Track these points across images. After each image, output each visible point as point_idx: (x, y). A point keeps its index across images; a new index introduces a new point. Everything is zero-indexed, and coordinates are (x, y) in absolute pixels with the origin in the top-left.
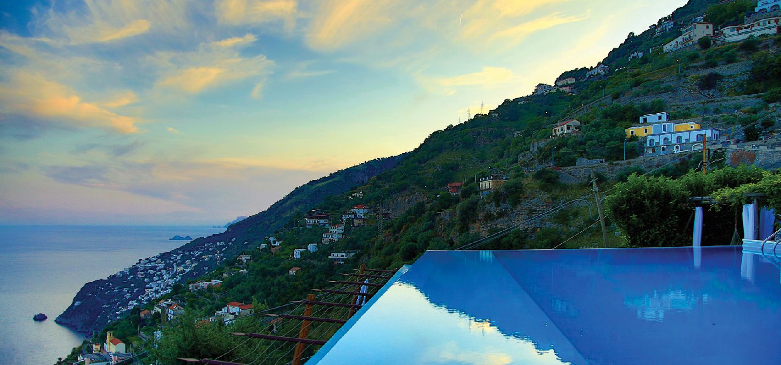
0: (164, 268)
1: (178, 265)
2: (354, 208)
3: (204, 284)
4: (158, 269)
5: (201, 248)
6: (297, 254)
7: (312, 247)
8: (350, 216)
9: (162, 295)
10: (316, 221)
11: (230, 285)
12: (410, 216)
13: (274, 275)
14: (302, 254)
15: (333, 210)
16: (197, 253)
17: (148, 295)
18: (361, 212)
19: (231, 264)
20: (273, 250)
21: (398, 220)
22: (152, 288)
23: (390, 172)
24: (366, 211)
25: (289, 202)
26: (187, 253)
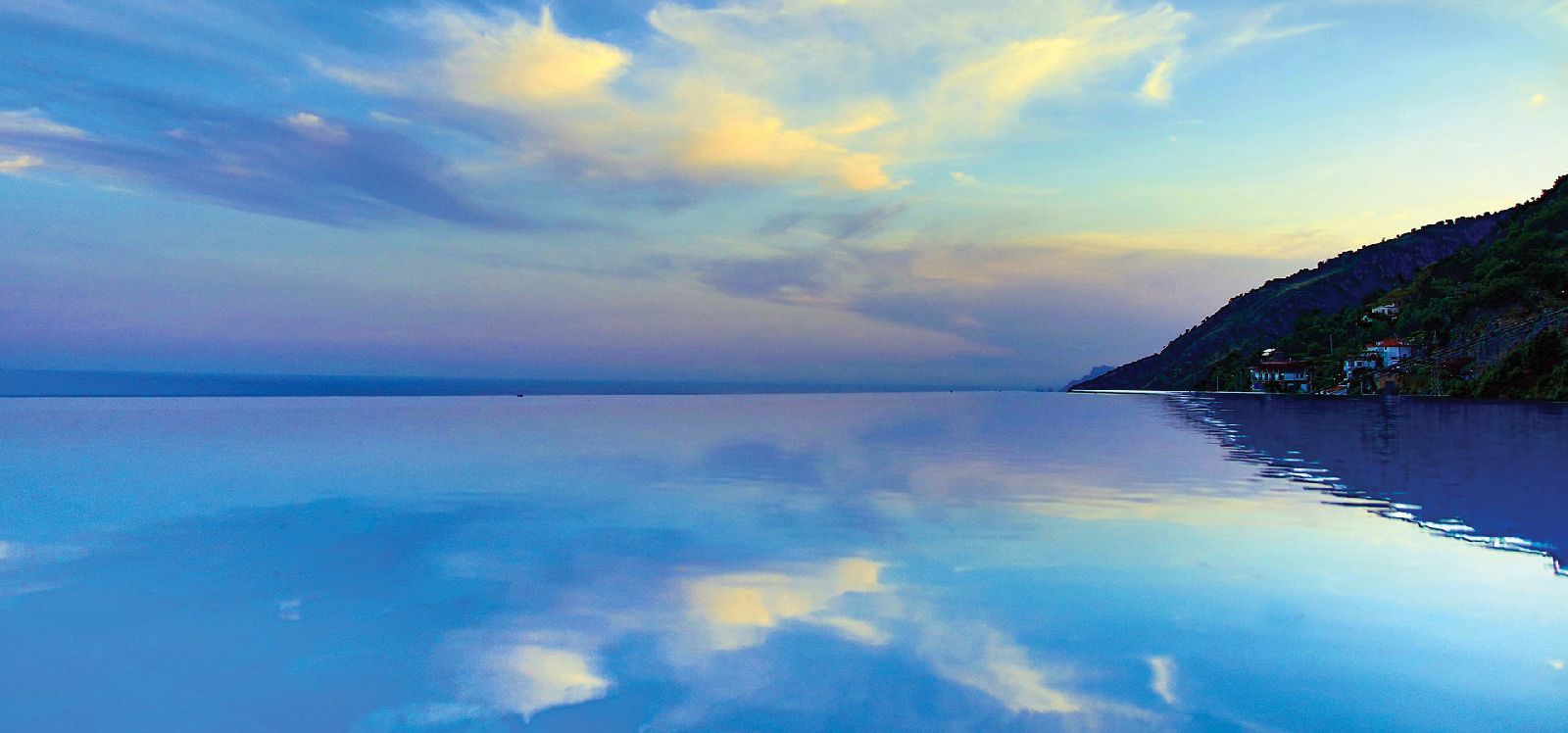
2: (1375, 346)
8: (1366, 363)
10: (1277, 376)
12: (1516, 370)
15: (1315, 353)
18: (1391, 353)
21: (1485, 379)
23: (1468, 255)
24: (1406, 352)
25: (1218, 330)
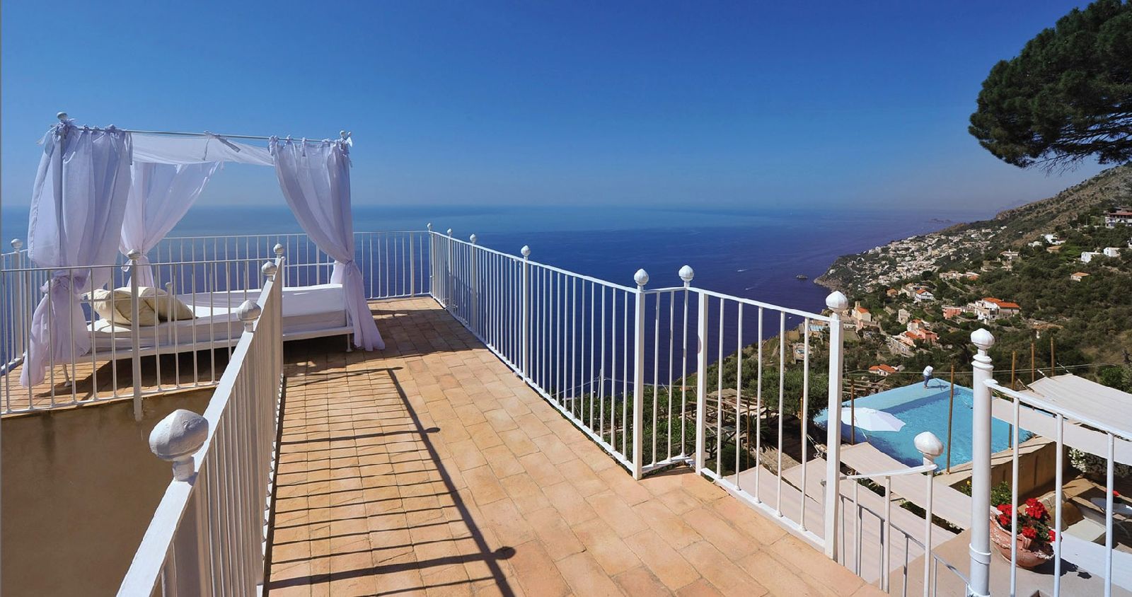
0: (918, 251)
1: (934, 249)
3: (956, 275)
4: (911, 250)
5: (962, 234)
6: (1086, 257)
7: (1110, 252)
9: (913, 275)
10: (1121, 222)
11: (987, 280)
13: (1047, 276)
14: (1093, 258)
16: (956, 239)
17: (899, 273)
19: (990, 258)
20: (1050, 250)
22: (903, 266)
26: (943, 237)
